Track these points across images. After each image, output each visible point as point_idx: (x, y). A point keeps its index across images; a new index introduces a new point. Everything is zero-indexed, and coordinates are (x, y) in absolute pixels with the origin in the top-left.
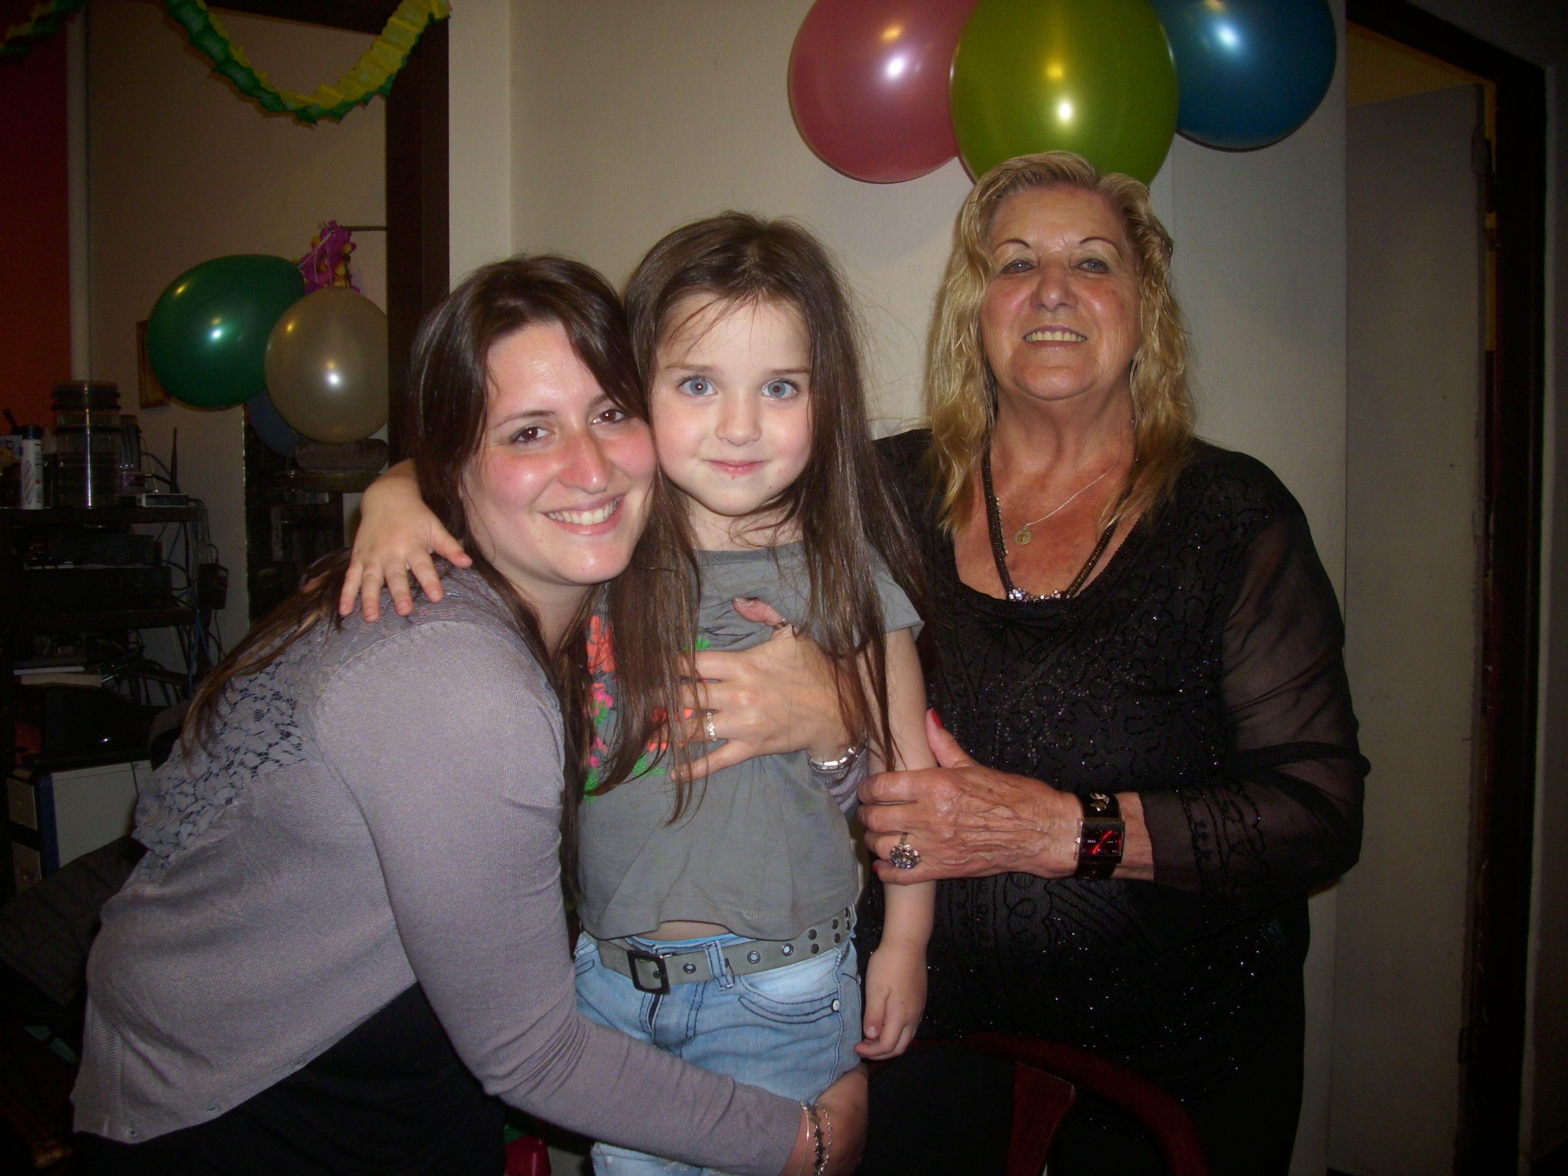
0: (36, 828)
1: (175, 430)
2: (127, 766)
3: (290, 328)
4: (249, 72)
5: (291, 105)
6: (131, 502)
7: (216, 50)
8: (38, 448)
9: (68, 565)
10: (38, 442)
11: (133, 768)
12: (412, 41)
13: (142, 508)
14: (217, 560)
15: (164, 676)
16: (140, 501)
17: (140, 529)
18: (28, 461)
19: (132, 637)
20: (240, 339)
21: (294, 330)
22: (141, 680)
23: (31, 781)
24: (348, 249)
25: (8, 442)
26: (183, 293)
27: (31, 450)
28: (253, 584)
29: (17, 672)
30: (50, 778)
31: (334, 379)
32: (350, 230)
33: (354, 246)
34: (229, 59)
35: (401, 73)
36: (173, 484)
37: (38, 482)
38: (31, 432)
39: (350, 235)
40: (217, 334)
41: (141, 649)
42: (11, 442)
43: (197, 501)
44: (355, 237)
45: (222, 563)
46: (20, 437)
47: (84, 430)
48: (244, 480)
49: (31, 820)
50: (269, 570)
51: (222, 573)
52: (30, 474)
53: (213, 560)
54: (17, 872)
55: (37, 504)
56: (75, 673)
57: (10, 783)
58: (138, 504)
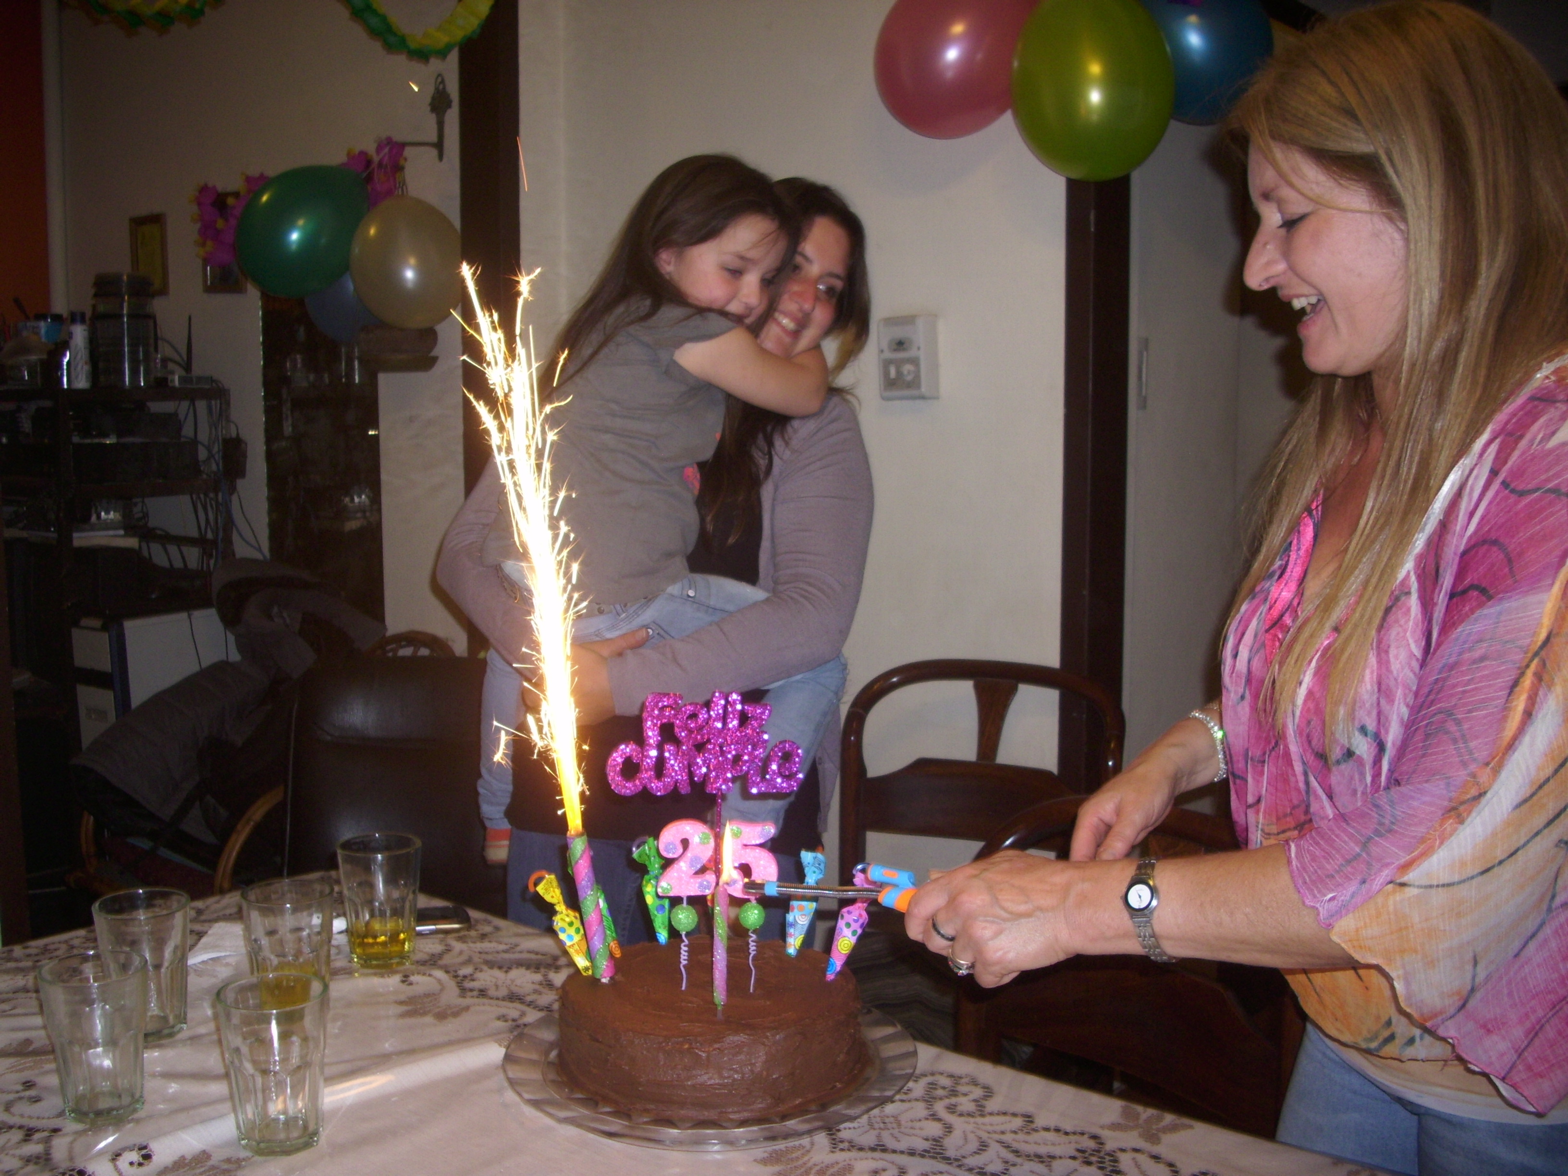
0: (108, 671)
1: (190, 318)
2: (184, 615)
3: (372, 231)
4: (384, 19)
6: (163, 382)
8: (86, 334)
9: (112, 439)
10: (84, 327)
11: (189, 617)
13: (174, 388)
14: (238, 434)
16: (173, 381)
17: (157, 407)
18: (76, 340)
20: (323, 241)
21: (378, 234)
23: (104, 628)
24: (402, 162)
25: (34, 327)
26: (267, 201)
27: (79, 333)
28: (270, 456)
29: (73, 536)
30: (122, 626)
31: (409, 274)
32: (403, 145)
33: (406, 159)
34: (369, 7)
36: (188, 367)
37: (86, 363)
38: (78, 318)
39: (402, 149)
40: (295, 237)
42: (36, 327)
43: (217, 381)
44: (408, 152)
45: (242, 436)
46: (42, 324)
47: (122, 316)
48: (262, 363)
49: (104, 663)
50: (284, 444)
51: (243, 445)
52: (79, 356)
53: (234, 435)
54: (82, 712)
55: (82, 383)
56: (116, 536)
57: (76, 633)
58: (170, 384)
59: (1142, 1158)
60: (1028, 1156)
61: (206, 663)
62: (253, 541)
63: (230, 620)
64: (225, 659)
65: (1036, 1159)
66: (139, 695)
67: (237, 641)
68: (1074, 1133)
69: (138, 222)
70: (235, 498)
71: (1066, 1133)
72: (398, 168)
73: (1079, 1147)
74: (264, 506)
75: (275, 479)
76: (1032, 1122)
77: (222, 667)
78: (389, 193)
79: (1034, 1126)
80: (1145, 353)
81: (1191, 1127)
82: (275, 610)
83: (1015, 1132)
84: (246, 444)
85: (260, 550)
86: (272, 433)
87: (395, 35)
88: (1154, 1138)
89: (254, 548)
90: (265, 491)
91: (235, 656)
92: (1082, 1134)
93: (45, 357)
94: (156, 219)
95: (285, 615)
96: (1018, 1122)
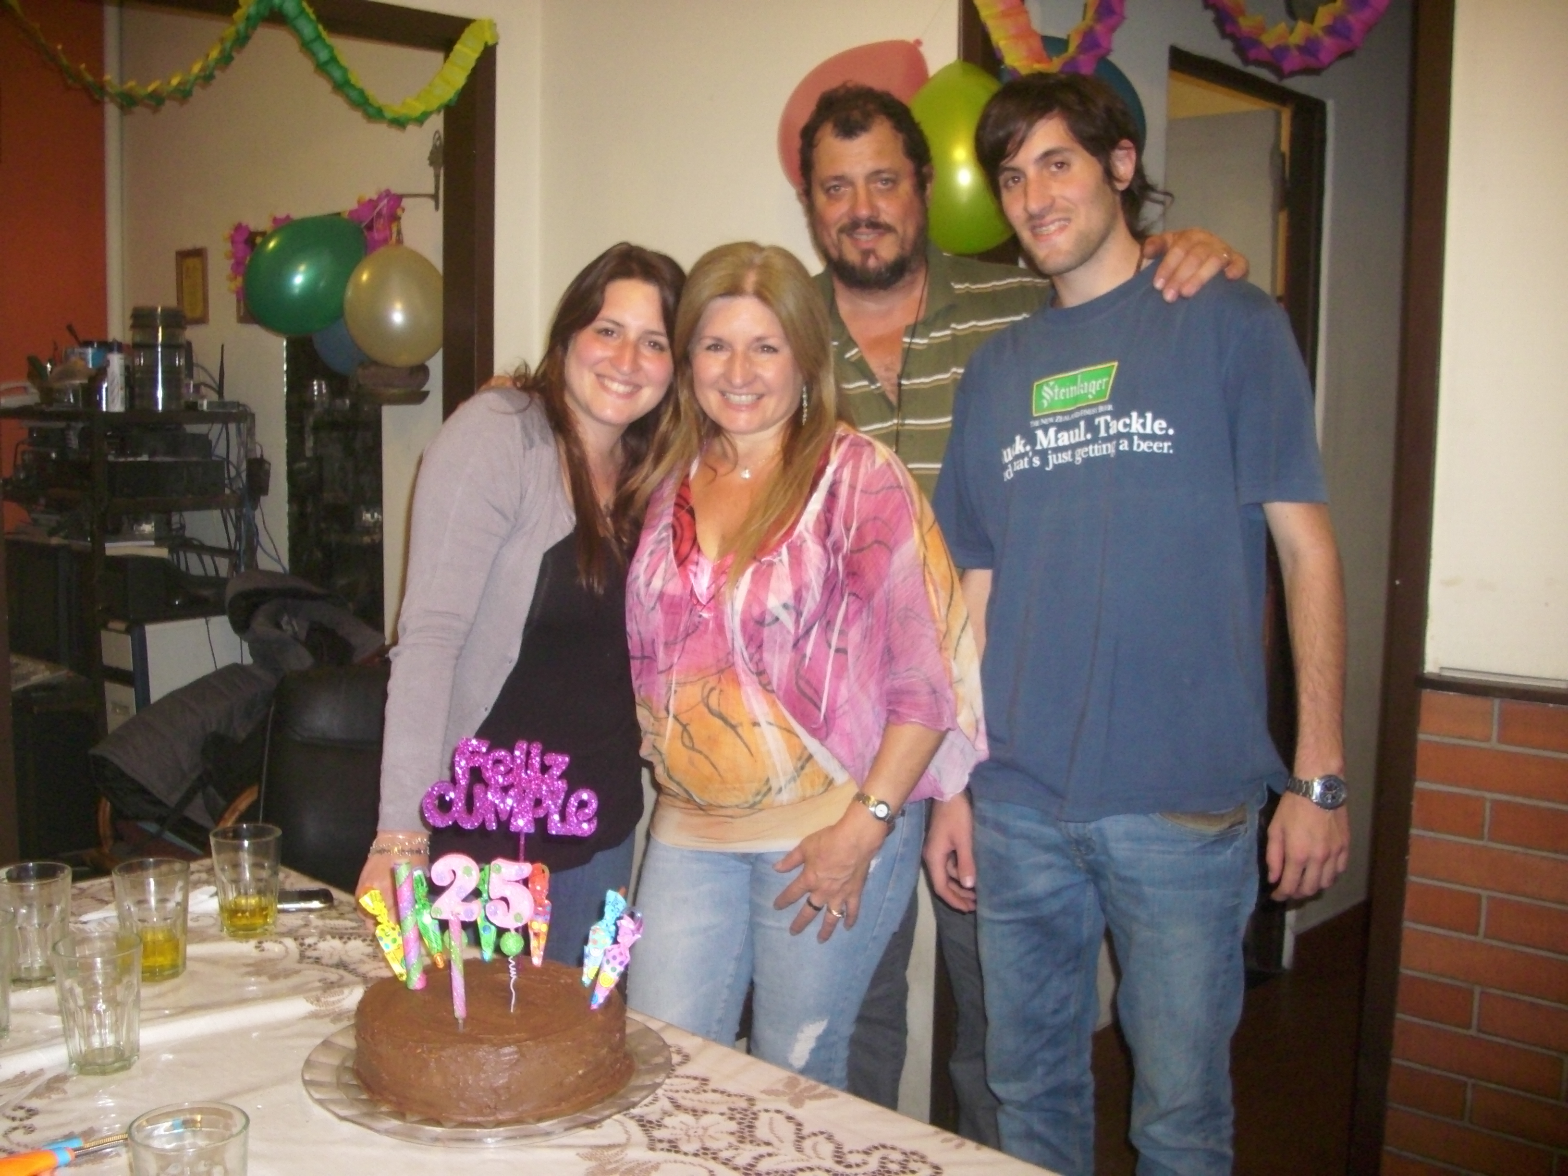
0: (132, 669)
1: (223, 346)
2: (202, 621)
3: (365, 277)
4: (362, 92)
5: (389, 115)
6: (193, 407)
7: (337, 74)
8: (122, 361)
9: (145, 458)
10: (121, 356)
11: (208, 622)
12: (471, 64)
13: (203, 411)
14: (262, 456)
15: (201, 549)
16: (202, 405)
17: (192, 429)
18: (112, 372)
19: (175, 518)
20: (322, 284)
21: (369, 279)
22: (181, 554)
23: (128, 631)
24: (399, 212)
25: (80, 354)
26: (275, 247)
27: (116, 361)
28: (292, 476)
29: (106, 545)
30: (144, 629)
31: (398, 317)
32: (401, 197)
33: (403, 210)
34: (348, 82)
35: (464, 88)
36: (220, 391)
37: (121, 389)
38: (113, 348)
39: (401, 200)
40: (299, 280)
41: (183, 527)
42: (83, 353)
43: (244, 406)
44: (405, 202)
45: (266, 457)
46: (90, 351)
47: (156, 346)
48: (285, 390)
49: (127, 663)
50: (304, 464)
51: (267, 465)
52: (116, 381)
53: (259, 456)
54: (109, 706)
55: (118, 407)
56: (148, 546)
57: (104, 634)
58: (200, 409)
59: (780, 1119)
60: (686, 1110)
61: (220, 665)
62: (273, 553)
63: (241, 626)
64: (239, 662)
65: (691, 1113)
66: (157, 692)
67: (250, 646)
68: (736, 1095)
69: (183, 255)
70: (258, 513)
71: (729, 1095)
72: (394, 218)
73: (732, 1106)
74: (285, 521)
75: (296, 496)
76: (706, 1084)
77: (235, 669)
78: (385, 241)
79: (705, 1088)
81: (835, 1096)
82: (286, 618)
83: (687, 1092)
84: (270, 464)
85: (279, 561)
86: (294, 453)
87: (373, 105)
88: (797, 1101)
89: (275, 560)
90: (286, 508)
91: (248, 660)
92: (741, 1096)
93: (85, 381)
94: (199, 253)
95: (294, 623)
96: (696, 1084)
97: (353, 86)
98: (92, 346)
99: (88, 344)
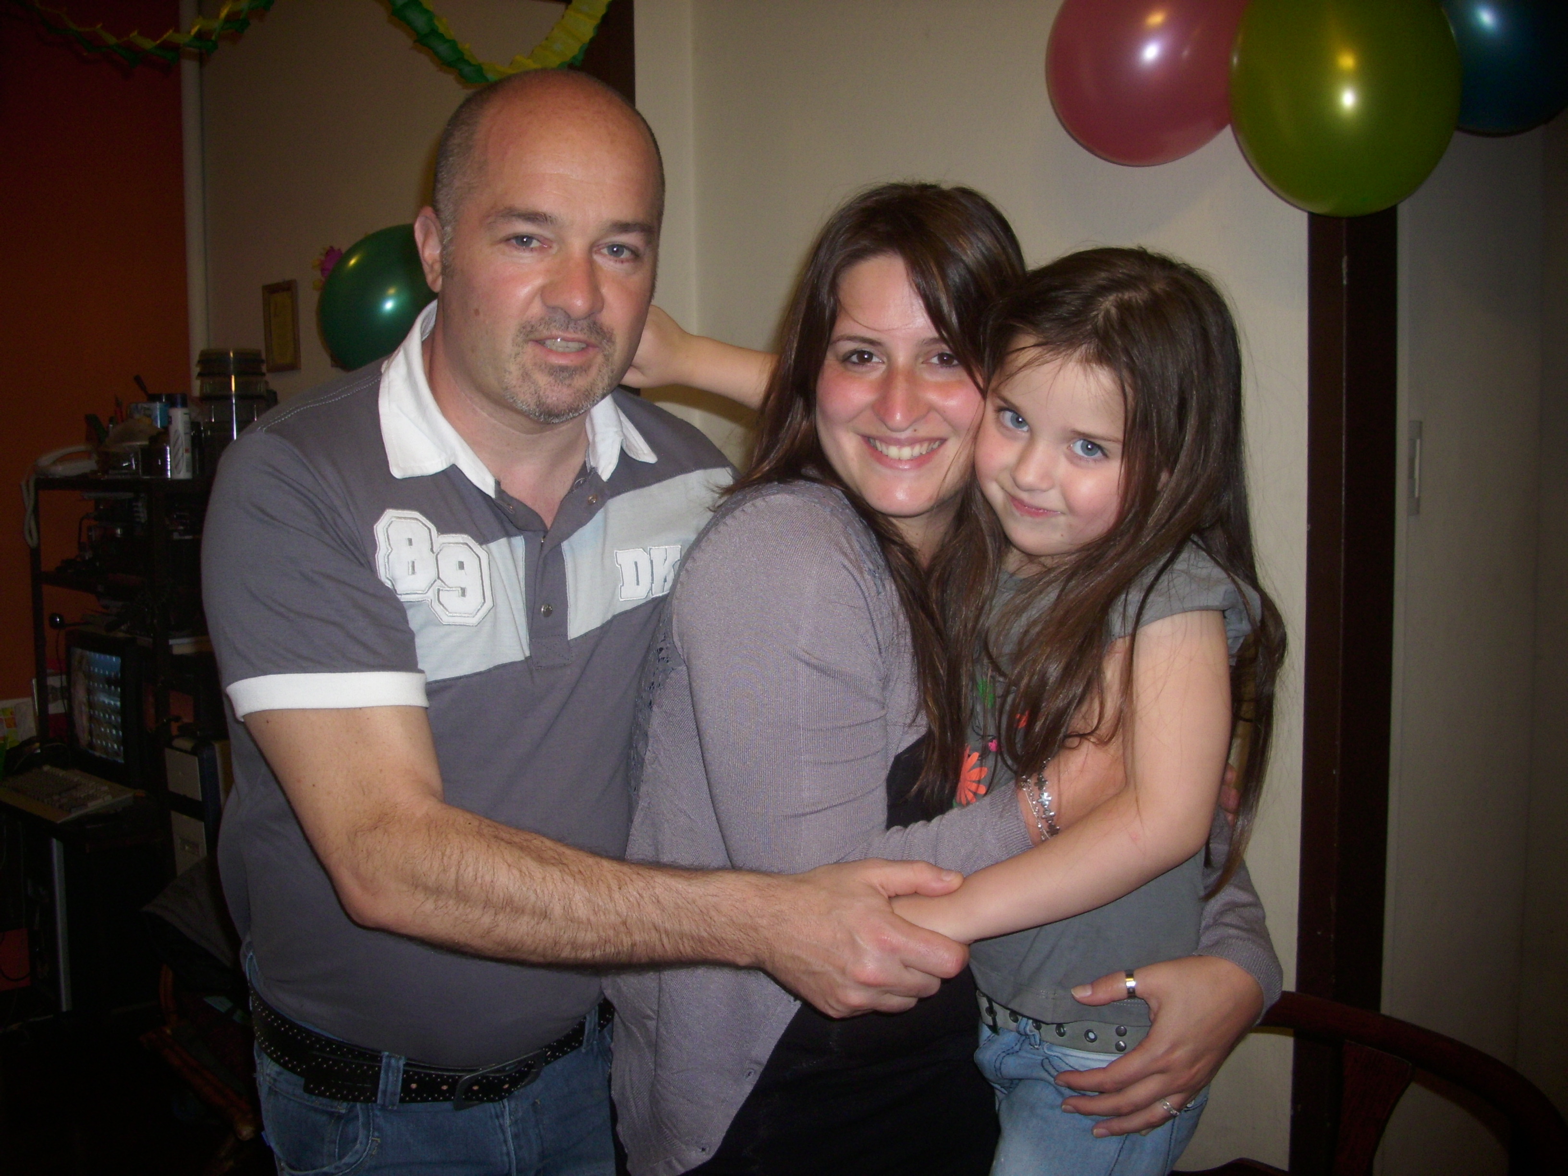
0: (200, 799)
4: (453, 45)
7: (420, 22)
8: (187, 418)
10: (185, 410)
12: (600, 11)
18: (176, 431)
23: (194, 752)
25: (145, 409)
27: (180, 418)
29: (171, 642)
30: (214, 749)
34: (434, 32)
35: (593, 41)
37: (187, 451)
38: (179, 400)
40: (389, 306)
42: (148, 409)
46: (158, 405)
47: (229, 398)
49: (195, 790)
52: (180, 442)
54: (177, 842)
55: (184, 474)
57: (169, 753)
69: (271, 290)
80: (1418, 441)
87: (470, 64)
93: (146, 443)
94: (288, 287)
97: (441, 37)
98: (160, 400)
99: (154, 398)
